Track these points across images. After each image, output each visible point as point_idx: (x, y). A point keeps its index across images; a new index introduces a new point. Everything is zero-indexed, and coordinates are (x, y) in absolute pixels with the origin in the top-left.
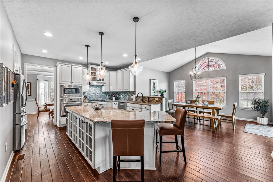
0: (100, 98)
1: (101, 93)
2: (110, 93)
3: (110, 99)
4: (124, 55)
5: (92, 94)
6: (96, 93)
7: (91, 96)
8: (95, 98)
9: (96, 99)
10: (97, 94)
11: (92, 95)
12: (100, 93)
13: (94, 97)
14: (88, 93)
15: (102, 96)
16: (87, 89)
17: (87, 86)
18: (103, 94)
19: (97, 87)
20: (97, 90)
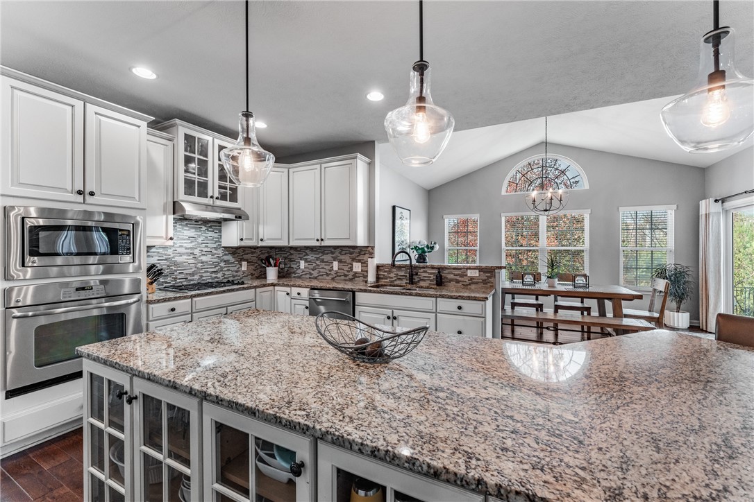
0: (214, 275)
1: (220, 252)
2: (252, 253)
3: (252, 275)
4: (368, 97)
5: (181, 254)
6: (197, 251)
7: (175, 264)
8: (193, 274)
9: (196, 277)
10: (204, 258)
11: (179, 259)
12: (214, 251)
13: (190, 271)
14: (161, 251)
15: (222, 264)
16: (164, 235)
17: (164, 217)
18: (226, 258)
19: (204, 228)
20: (200, 240)
